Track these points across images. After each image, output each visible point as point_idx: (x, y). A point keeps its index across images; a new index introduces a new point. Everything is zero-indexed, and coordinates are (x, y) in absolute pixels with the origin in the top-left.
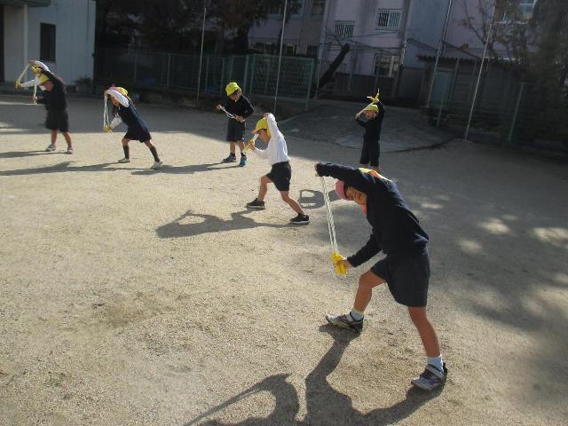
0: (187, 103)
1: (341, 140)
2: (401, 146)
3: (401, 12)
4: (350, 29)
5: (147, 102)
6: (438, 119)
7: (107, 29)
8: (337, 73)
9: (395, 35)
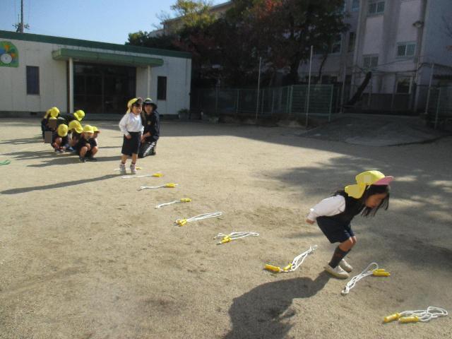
0: (250, 121)
1: (349, 140)
2: (396, 141)
3: (415, 43)
4: (375, 60)
5: (224, 122)
6: (436, 122)
7: (202, 76)
8: (364, 94)
9: (411, 61)
